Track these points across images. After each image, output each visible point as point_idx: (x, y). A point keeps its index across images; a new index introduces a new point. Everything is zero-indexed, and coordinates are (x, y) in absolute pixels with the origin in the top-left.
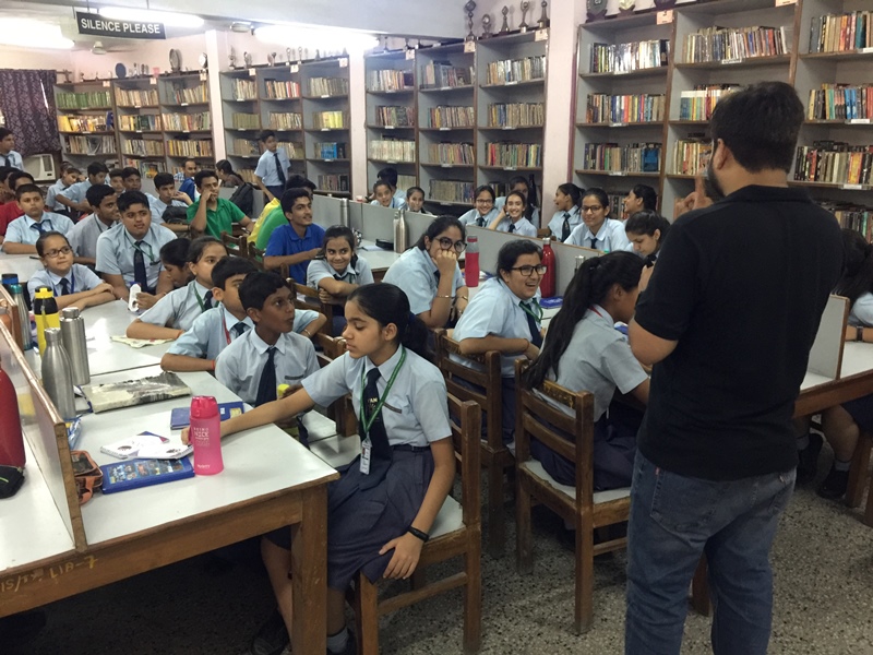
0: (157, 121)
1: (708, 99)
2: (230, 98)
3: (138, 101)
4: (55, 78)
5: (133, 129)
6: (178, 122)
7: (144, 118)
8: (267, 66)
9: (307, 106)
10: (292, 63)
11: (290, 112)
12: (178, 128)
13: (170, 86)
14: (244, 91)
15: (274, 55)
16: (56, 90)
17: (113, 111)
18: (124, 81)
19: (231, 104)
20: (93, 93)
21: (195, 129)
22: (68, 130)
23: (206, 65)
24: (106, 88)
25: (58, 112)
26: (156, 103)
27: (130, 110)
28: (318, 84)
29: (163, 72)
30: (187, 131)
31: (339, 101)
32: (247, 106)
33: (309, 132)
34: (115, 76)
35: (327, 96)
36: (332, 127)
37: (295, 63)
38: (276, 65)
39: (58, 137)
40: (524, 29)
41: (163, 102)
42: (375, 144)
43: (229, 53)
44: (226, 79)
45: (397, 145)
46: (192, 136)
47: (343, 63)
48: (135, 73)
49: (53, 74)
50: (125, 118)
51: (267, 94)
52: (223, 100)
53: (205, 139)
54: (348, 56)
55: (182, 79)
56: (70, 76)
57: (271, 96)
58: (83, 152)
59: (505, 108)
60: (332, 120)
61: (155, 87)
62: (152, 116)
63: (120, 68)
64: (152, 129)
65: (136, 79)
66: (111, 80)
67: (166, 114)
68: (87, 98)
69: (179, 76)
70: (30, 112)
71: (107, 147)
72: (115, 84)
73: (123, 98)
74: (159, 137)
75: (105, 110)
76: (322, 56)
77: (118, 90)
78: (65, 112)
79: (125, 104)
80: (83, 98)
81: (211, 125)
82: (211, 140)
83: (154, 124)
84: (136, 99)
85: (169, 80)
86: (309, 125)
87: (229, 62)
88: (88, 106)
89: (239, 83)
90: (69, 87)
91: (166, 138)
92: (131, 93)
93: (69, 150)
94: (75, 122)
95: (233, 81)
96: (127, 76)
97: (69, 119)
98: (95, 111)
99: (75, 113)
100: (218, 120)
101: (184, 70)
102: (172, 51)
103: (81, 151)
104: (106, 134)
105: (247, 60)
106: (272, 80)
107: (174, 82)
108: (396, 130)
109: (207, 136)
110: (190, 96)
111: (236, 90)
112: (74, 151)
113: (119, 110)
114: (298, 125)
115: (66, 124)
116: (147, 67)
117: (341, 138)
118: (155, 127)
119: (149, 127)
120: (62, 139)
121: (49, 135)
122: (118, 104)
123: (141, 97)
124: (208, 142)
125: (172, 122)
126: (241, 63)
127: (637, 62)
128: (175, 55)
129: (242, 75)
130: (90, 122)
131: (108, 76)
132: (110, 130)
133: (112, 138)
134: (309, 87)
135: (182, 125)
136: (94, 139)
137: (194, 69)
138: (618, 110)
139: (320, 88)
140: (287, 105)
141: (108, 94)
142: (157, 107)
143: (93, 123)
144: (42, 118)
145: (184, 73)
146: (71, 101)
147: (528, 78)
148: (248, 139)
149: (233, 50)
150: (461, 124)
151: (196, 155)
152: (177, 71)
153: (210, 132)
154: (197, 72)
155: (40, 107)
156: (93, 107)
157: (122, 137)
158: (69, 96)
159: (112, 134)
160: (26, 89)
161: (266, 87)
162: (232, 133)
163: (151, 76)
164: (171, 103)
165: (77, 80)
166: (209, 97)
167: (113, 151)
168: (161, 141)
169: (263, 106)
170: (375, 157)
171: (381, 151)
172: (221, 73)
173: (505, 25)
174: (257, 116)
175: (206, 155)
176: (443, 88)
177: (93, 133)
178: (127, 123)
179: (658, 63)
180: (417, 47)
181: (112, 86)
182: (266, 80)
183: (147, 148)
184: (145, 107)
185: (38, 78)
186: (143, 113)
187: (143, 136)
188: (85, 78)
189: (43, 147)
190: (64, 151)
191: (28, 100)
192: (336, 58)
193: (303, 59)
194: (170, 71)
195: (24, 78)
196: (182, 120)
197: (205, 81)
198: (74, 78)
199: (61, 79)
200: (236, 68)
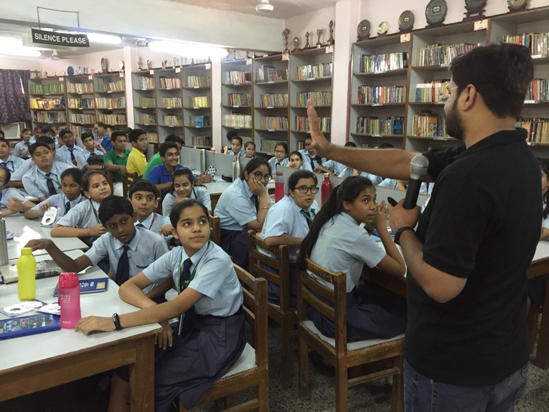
0: (92, 102)
1: (433, 89)
2: (138, 88)
3: (81, 90)
4: (29, 75)
5: (77, 107)
6: (105, 103)
7: (84, 101)
8: (161, 68)
9: (185, 93)
10: (176, 67)
11: (175, 97)
12: (105, 107)
13: (101, 80)
14: (146, 84)
15: (166, 62)
16: (30, 83)
17: (65, 96)
18: (72, 77)
19: (138, 92)
20: (53, 85)
21: (116, 107)
22: (36, 107)
23: (124, 68)
24: (61, 81)
25: (30, 96)
26: (92, 91)
27: (76, 95)
28: (192, 80)
29: (96, 72)
30: (111, 108)
31: (205, 91)
32: (148, 94)
33: (187, 109)
34: (67, 75)
35: (198, 87)
36: (201, 106)
37: (179, 67)
38: (166, 68)
39: (30, 112)
40: (319, 46)
41: (97, 90)
42: (227, 117)
43: (138, 61)
44: (135, 76)
45: (241, 117)
46: (114, 111)
47: (208, 66)
48: (80, 72)
49: (28, 72)
50: (72, 100)
51: (161, 86)
52: (133, 90)
53: (122, 114)
54: (211, 63)
55: (109, 76)
56: (39, 74)
57: (163, 87)
58: (45, 121)
59: (307, 95)
60: (200, 102)
61: (92, 81)
62: (89, 99)
63: (70, 70)
64: (89, 107)
65: (84, 76)
66: (64, 77)
67: (98, 98)
68: (49, 88)
69: (107, 75)
70: (12, 96)
71: (60, 118)
72: (67, 79)
73: (71, 88)
74: (92, 112)
75: (60, 95)
76: (195, 63)
77: (68, 83)
78: (35, 96)
79: (73, 91)
80: (46, 87)
81: (126, 105)
82: (125, 114)
83: (90, 104)
84: (80, 89)
85: (101, 77)
86: (186, 105)
87: (138, 66)
88: (49, 92)
89: (144, 79)
90: (38, 81)
91: (97, 113)
92: (76, 84)
93: (36, 120)
94: (41, 103)
95: (140, 78)
96: (75, 74)
97: (37, 100)
98: (53, 96)
99: (41, 97)
100: (130, 102)
101: (110, 71)
102: (103, 59)
103: (44, 120)
104: (60, 110)
105: (149, 65)
106: (164, 77)
107: (104, 78)
108: (240, 108)
109: (123, 112)
110: (113, 87)
111: (142, 83)
112: (39, 120)
113: (68, 95)
114: (180, 105)
115: (35, 104)
116: (87, 69)
117: (206, 113)
118: (91, 106)
119: (87, 106)
120: (32, 113)
121: (24, 110)
122: (68, 92)
123: (83, 87)
124: (124, 116)
125: (102, 103)
126: (145, 67)
127: (389, 67)
128: (104, 62)
129: (146, 74)
130: (50, 102)
131: (63, 74)
132: (63, 108)
133: (63, 113)
134: (187, 82)
135: (108, 105)
136: (52, 113)
137: (116, 71)
138: (377, 96)
139: (194, 82)
140: (173, 93)
141: (62, 85)
142: (92, 94)
143: (52, 103)
144: (19, 100)
145: (110, 73)
146: (38, 89)
147: (322, 76)
148: (148, 114)
149: (140, 59)
150: (281, 104)
151: (116, 123)
152: (106, 71)
153: (125, 110)
154: (118, 72)
155: (18, 93)
156: (53, 93)
157: (70, 112)
158: (37, 86)
159: (64, 110)
160: (10, 81)
161: (160, 82)
162: (139, 109)
163: (89, 75)
164: (101, 91)
165: (44, 76)
166: (125, 88)
167: (64, 121)
168: (94, 115)
169: (158, 93)
170: (227, 125)
171: (231, 121)
172: (132, 73)
173: (308, 43)
174: (154, 99)
175: (122, 123)
176: (269, 82)
177: (52, 110)
178: (73, 103)
179: (402, 67)
180: (253, 57)
181: (65, 80)
182: (161, 77)
183: (86, 119)
184: (85, 94)
185: (18, 75)
186: (84, 97)
187: (84, 112)
188: (48, 75)
189: (20, 118)
190: (33, 120)
191: (11, 89)
192: (204, 64)
193: (184, 64)
194: (101, 71)
195: (9, 74)
196: (107, 101)
197: (123, 78)
198: (41, 76)
199: (33, 76)
200: (142, 70)
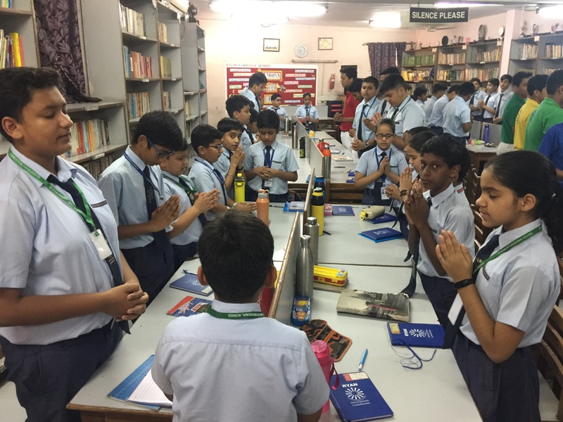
0: (462, 74)
2: (516, 58)
3: (452, 61)
4: (405, 46)
5: (445, 79)
8: (549, 33)
13: (475, 50)
14: (527, 53)
15: (557, 26)
16: (404, 55)
17: (435, 68)
18: (446, 47)
19: (516, 62)
20: (425, 56)
23: (503, 35)
24: (434, 52)
25: (403, 68)
26: (463, 62)
27: (446, 67)
29: (472, 41)
32: (528, 64)
34: (441, 45)
38: (557, 33)
41: (469, 61)
43: (522, 25)
44: (515, 44)
48: (454, 42)
49: (404, 44)
50: (442, 72)
51: (545, 55)
52: (510, 59)
55: (484, 45)
56: (414, 46)
57: (548, 56)
61: (465, 51)
62: (459, 70)
63: (445, 39)
64: (457, 79)
65: (454, 46)
66: (438, 47)
67: (469, 69)
68: (421, 59)
69: (483, 44)
72: (440, 50)
73: (443, 59)
75: (431, 67)
77: (441, 54)
78: (407, 68)
79: (444, 63)
80: (418, 59)
83: (459, 76)
84: (451, 59)
85: (474, 46)
87: (521, 32)
88: (421, 64)
89: (525, 47)
90: (412, 52)
92: (449, 55)
94: (411, 75)
95: (521, 45)
96: (449, 44)
97: (408, 72)
98: (424, 68)
99: (413, 69)
101: (487, 39)
102: (481, 26)
104: (428, 82)
105: (534, 30)
106: (551, 44)
107: (479, 47)
110: (487, 57)
111: (522, 52)
113: (439, 67)
115: (406, 76)
116: (463, 38)
118: (459, 78)
122: (439, 63)
123: (455, 58)
125: (472, 74)
126: (530, 32)
128: (483, 29)
129: (528, 41)
130: (420, 75)
131: (437, 44)
132: (431, 80)
137: (494, 38)
141: (434, 56)
142: (463, 65)
143: (422, 75)
145: (487, 41)
146: (411, 61)
149: (525, 23)
152: (482, 39)
154: (496, 40)
156: (424, 64)
158: (411, 58)
159: (432, 82)
160: (387, 55)
161: (545, 49)
163: (464, 44)
164: (473, 62)
165: (418, 48)
166: (501, 58)
169: (540, 64)
172: (512, 40)
177: (420, 82)
178: (442, 75)
181: (438, 51)
182: (547, 44)
184: (455, 65)
185: (395, 47)
186: (453, 69)
188: (422, 46)
191: (386, 62)
194: (477, 39)
195: (387, 48)
196: (478, 73)
197: (500, 46)
198: (416, 47)
199: (408, 48)
200: (525, 36)
